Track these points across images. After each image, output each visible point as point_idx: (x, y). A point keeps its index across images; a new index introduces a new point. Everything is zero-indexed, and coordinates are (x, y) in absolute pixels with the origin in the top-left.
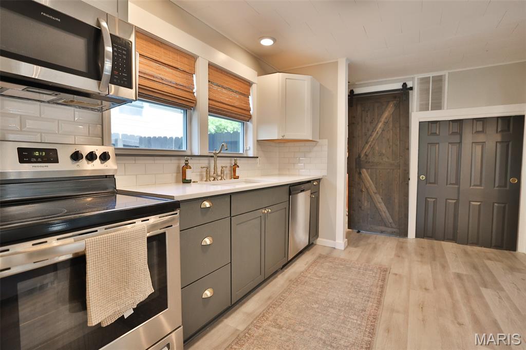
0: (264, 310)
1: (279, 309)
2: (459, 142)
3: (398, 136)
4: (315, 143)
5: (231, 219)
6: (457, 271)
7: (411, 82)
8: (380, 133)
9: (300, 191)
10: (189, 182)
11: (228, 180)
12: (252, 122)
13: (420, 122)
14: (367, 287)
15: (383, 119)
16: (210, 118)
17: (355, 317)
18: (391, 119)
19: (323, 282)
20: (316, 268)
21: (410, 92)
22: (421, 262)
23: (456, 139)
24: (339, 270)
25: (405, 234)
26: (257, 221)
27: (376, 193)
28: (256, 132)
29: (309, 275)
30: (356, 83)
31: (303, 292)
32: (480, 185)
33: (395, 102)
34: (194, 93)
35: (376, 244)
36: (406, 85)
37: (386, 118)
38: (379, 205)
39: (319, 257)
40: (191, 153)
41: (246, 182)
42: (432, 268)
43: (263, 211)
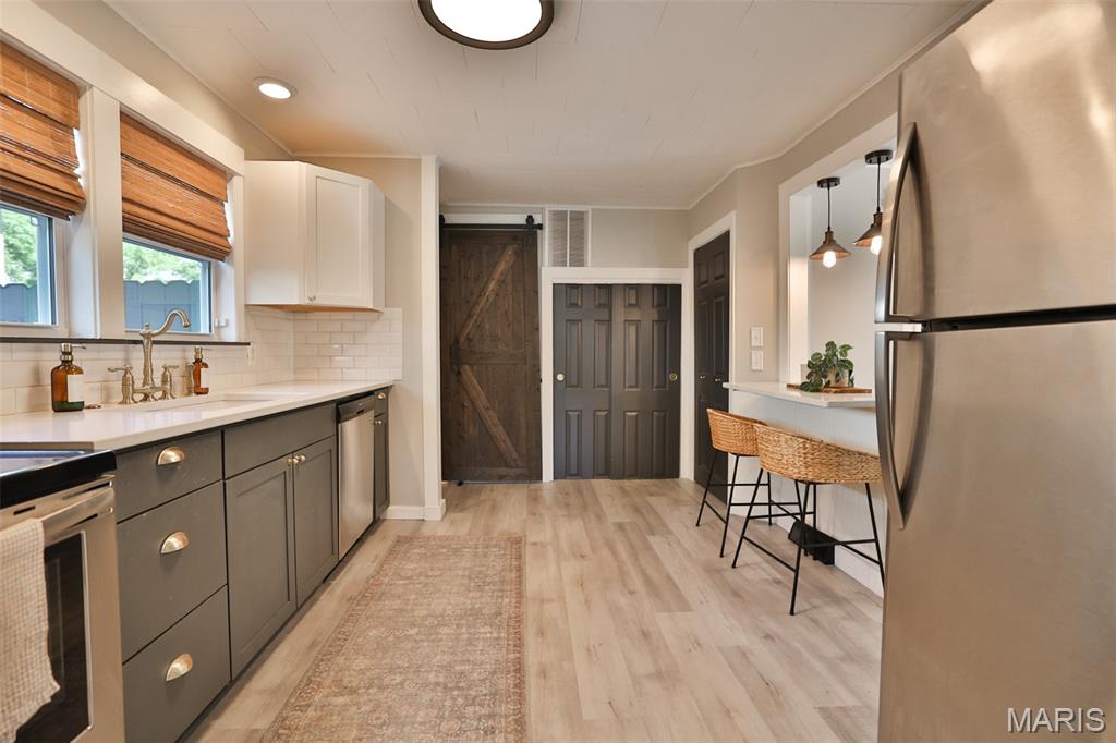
0: (308, 671)
1: (341, 660)
2: (607, 319)
3: (522, 306)
4: (376, 314)
5: (225, 484)
6: (619, 520)
7: (540, 216)
8: (491, 300)
9: (355, 413)
10: (78, 407)
11: (181, 400)
12: (231, 263)
13: (554, 285)
14: (495, 575)
15: (497, 276)
16: (126, 246)
17: (488, 629)
18: (509, 277)
19: (417, 586)
20: (395, 563)
21: (539, 231)
22: (569, 516)
23: (604, 315)
24: (441, 557)
25: (537, 475)
26: (277, 484)
27: (488, 409)
28: (244, 288)
29: (386, 580)
30: (449, 204)
31: (382, 614)
32: (636, 386)
33: (516, 246)
34: (76, 178)
35: (494, 500)
36: (533, 220)
37: (502, 274)
38: (494, 430)
39: (398, 542)
40: (70, 332)
41: (230, 400)
42: (584, 522)
43: (290, 460)
